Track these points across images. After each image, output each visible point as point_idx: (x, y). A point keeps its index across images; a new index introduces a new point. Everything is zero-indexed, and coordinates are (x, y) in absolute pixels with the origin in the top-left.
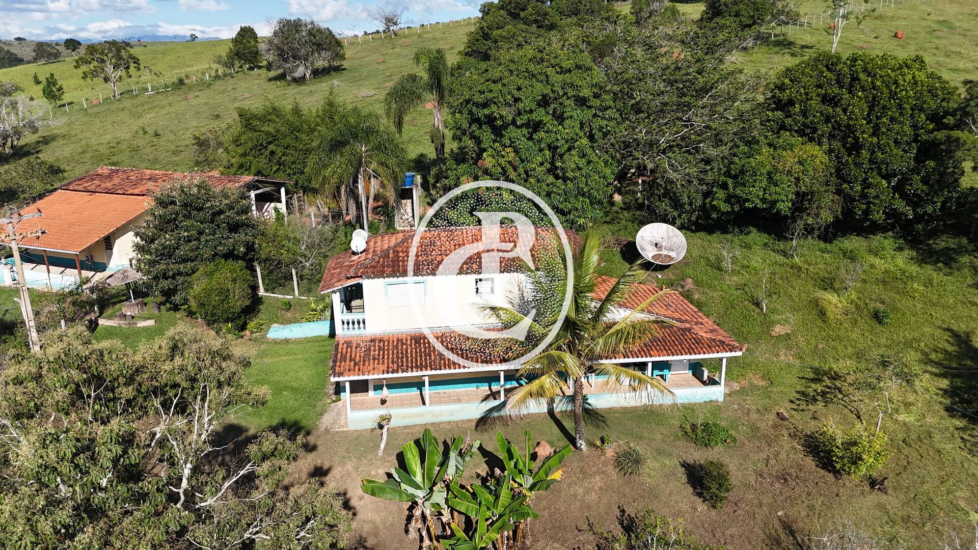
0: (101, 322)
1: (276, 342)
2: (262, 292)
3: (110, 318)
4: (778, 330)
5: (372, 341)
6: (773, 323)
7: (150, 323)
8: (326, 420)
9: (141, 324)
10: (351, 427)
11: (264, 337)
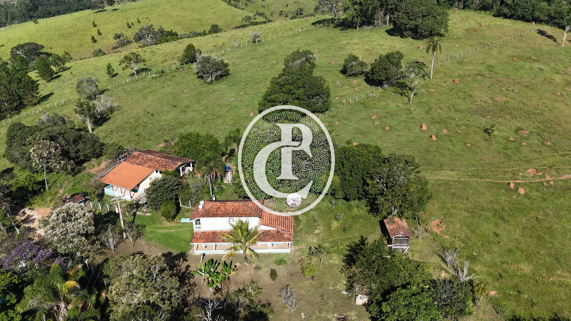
0: (137, 213)
1: (183, 223)
2: (181, 205)
3: (139, 212)
4: (316, 232)
5: (202, 233)
6: (316, 229)
7: (150, 214)
8: (191, 251)
9: (147, 215)
10: (196, 254)
11: (180, 221)
